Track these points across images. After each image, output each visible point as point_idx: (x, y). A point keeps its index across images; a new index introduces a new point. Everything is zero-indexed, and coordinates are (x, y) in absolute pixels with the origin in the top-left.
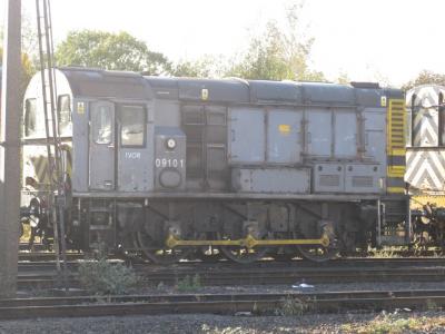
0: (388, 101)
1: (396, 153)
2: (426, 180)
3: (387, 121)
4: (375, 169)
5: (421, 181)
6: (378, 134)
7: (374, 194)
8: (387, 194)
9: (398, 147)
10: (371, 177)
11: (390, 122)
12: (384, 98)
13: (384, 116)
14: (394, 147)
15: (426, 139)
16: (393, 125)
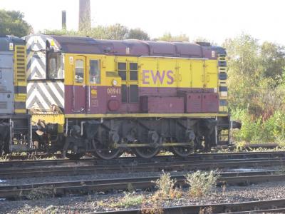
0: (14, 46)
1: (20, 84)
2: (36, 104)
3: (14, 61)
4: (9, 96)
5: (32, 104)
6: (8, 71)
7: (8, 114)
8: (15, 114)
9: (21, 80)
10: (6, 102)
11: (16, 62)
12: (11, 44)
13: (11, 58)
14: (18, 80)
15: (36, 74)
16: (18, 64)
